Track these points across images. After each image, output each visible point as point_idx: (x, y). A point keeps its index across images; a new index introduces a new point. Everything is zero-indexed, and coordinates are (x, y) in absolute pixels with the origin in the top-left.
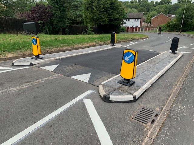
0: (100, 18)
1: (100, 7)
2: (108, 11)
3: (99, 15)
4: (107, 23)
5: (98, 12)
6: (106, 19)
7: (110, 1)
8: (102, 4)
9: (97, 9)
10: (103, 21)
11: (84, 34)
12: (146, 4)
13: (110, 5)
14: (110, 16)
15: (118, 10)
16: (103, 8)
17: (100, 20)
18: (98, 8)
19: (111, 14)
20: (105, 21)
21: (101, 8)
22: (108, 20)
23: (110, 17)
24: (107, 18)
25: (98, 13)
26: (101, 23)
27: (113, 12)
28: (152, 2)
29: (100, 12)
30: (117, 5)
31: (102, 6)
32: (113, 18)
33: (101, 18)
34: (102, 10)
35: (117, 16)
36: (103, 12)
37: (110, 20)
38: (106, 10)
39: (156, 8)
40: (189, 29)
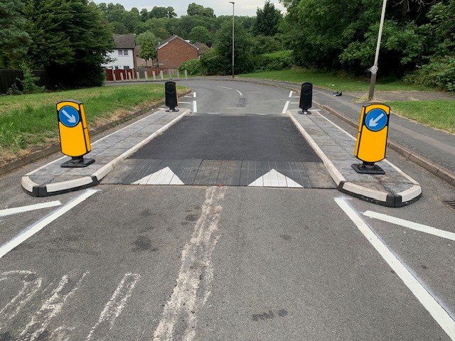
0: (49, 48)
1: (44, 18)
2: (69, 28)
3: (47, 39)
4: (72, 60)
5: (42, 31)
6: (70, 50)
7: (69, 3)
8: (51, 11)
9: (37, 23)
10: (60, 56)
11: (14, 93)
12: (122, 14)
13: (72, 13)
14: (77, 43)
15: (96, 27)
16: (54, 21)
17: (51, 52)
18: (39, 20)
19: (79, 38)
20: (65, 54)
21: (50, 20)
22: (74, 53)
23: (78, 46)
24: (71, 46)
25: (41, 35)
26: (56, 61)
27: (82, 33)
28: (135, 10)
29: (47, 32)
30: (91, 14)
31: (52, 15)
32: (86, 46)
33: (54, 48)
34: (53, 27)
35: (95, 43)
36: (55, 30)
37: (80, 54)
38: (64, 27)
39: (147, 24)
40: (242, 69)
